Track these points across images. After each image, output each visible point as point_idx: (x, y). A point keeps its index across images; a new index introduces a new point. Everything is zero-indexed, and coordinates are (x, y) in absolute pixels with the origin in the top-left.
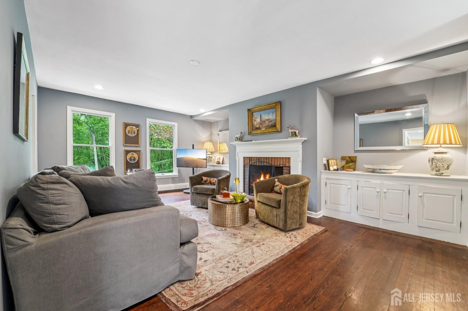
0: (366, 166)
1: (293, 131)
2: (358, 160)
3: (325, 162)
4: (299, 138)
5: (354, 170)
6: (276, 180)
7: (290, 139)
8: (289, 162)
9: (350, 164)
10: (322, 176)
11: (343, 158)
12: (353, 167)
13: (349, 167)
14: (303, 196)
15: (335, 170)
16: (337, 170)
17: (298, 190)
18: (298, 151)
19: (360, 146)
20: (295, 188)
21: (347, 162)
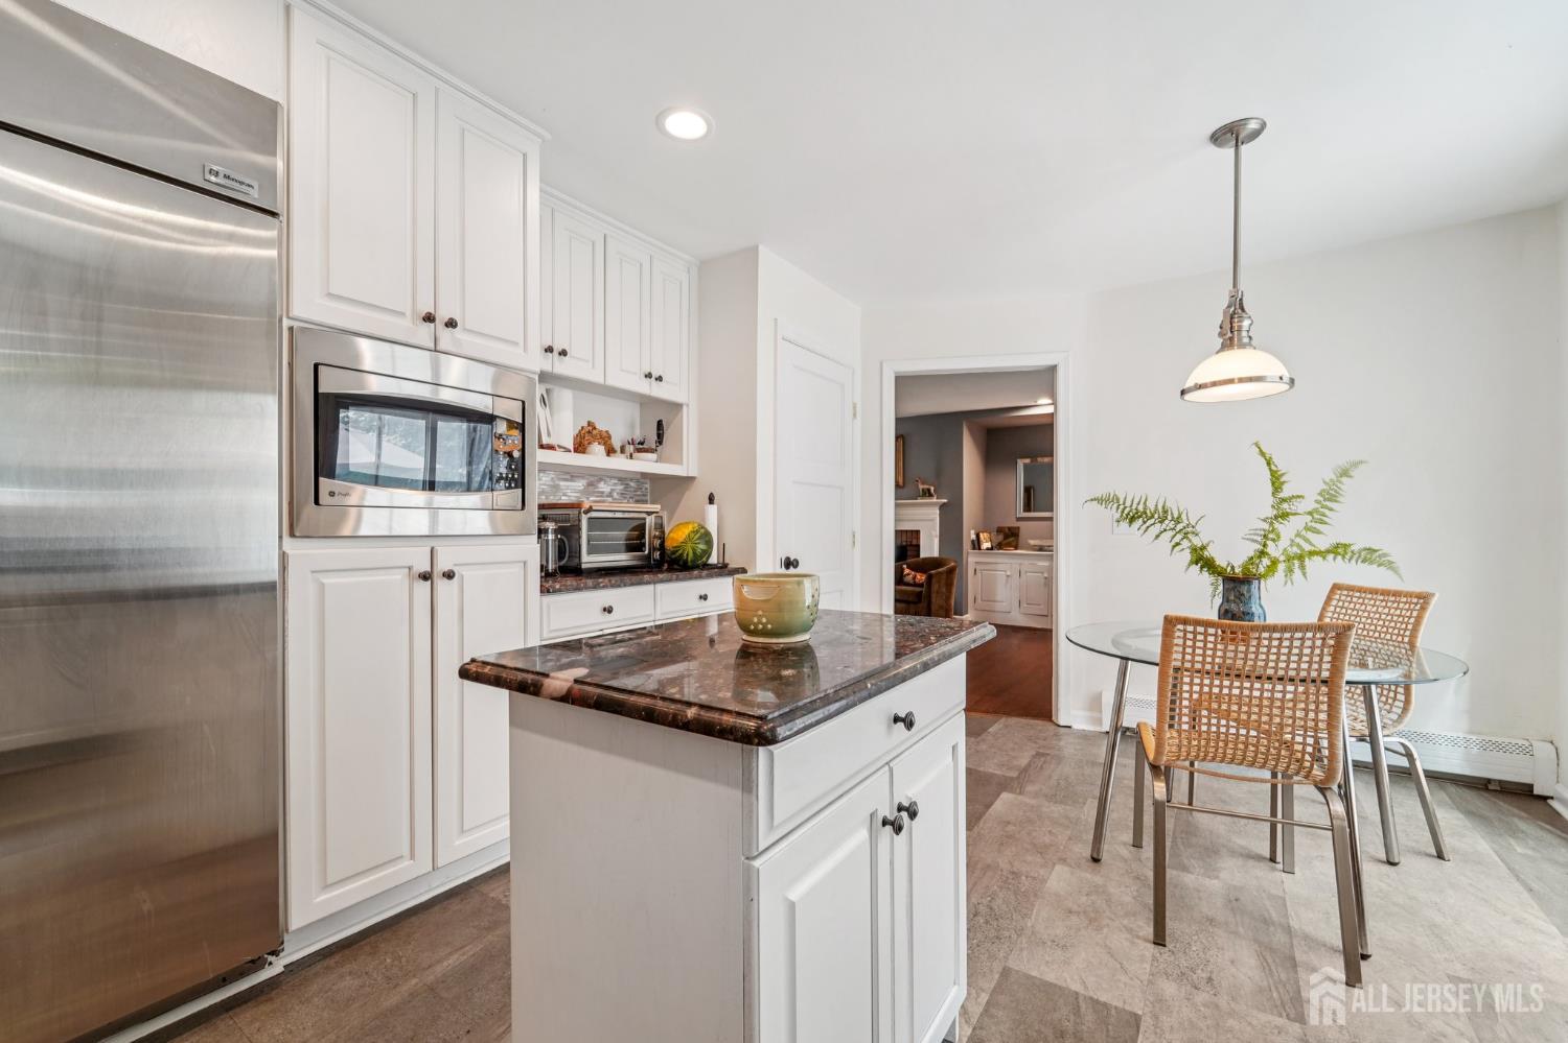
0: (1032, 542)
1: (926, 487)
2: (1023, 533)
3: (973, 537)
4: (934, 500)
5: (1016, 548)
6: (905, 566)
7: (919, 501)
8: (918, 538)
9: (1011, 539)
10: (970, 559)
11: (1000, 530)
12: (1014, 544)
13: (1009, 545)
14: (949, 585)
15: (988, 549)
16: (992, 549)
17: (944, 576)
18: (932, 520)
19: (1024, 511)
20: (940, 573)
21: (1006, 537)
